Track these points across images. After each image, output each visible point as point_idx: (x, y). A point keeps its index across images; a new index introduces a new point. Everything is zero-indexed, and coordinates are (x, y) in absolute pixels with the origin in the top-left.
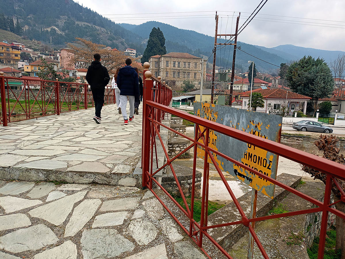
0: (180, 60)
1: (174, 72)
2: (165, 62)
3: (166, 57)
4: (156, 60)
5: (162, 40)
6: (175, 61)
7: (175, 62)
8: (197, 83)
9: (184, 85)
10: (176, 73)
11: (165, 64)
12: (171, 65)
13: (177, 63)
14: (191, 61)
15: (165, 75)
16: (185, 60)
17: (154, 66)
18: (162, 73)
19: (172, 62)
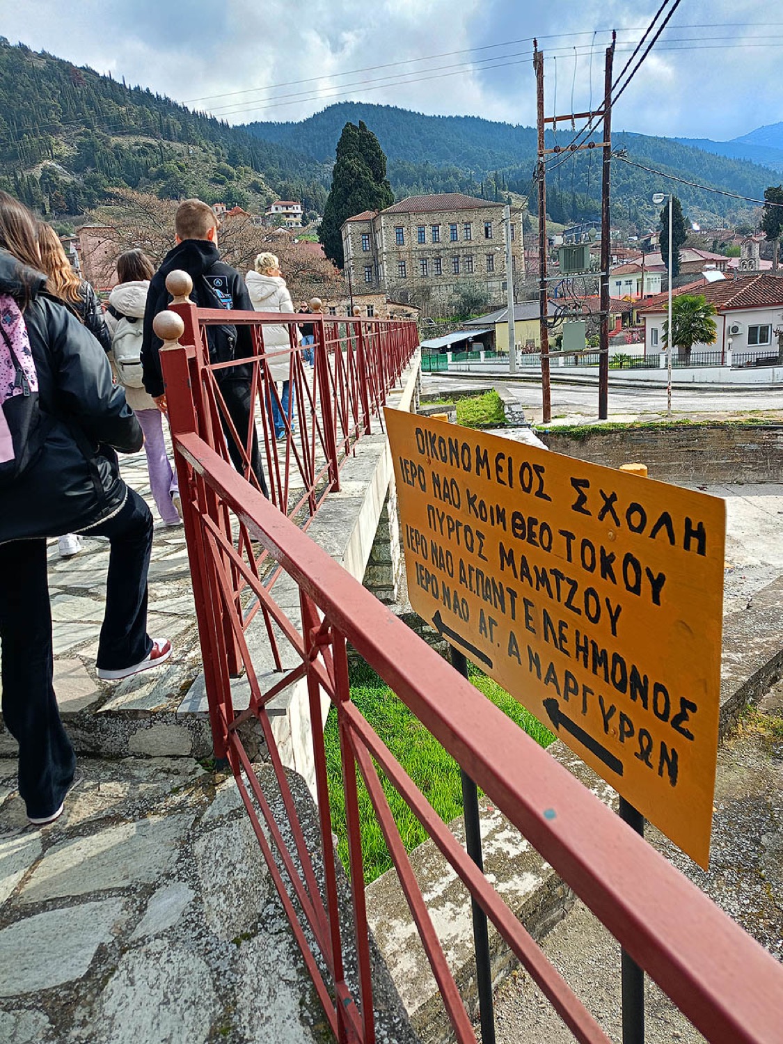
0: (437, 218)
1: (423, 259)
2: (393, 230)
3: (394, 213)
4: (365, 227)
5: (376, 163)
6: (421, 222)
7: (424, 226)
8: (496, 284)
9: (457, 298)
10: (431, 261)
11: (394, 237)
12: (411, 240)
13: (428, 230)
14: (472, 216)
15: (396, 271)
16: (453, 218)
17: (359, 246)
18: (386, 267)
19: (415, 229)
